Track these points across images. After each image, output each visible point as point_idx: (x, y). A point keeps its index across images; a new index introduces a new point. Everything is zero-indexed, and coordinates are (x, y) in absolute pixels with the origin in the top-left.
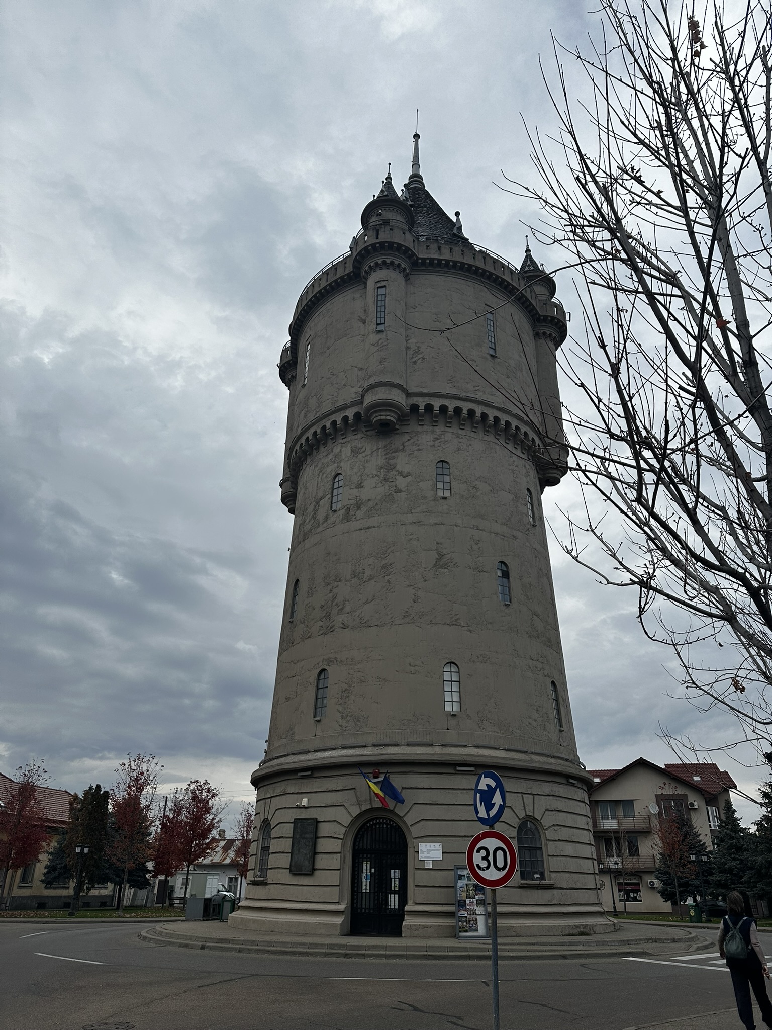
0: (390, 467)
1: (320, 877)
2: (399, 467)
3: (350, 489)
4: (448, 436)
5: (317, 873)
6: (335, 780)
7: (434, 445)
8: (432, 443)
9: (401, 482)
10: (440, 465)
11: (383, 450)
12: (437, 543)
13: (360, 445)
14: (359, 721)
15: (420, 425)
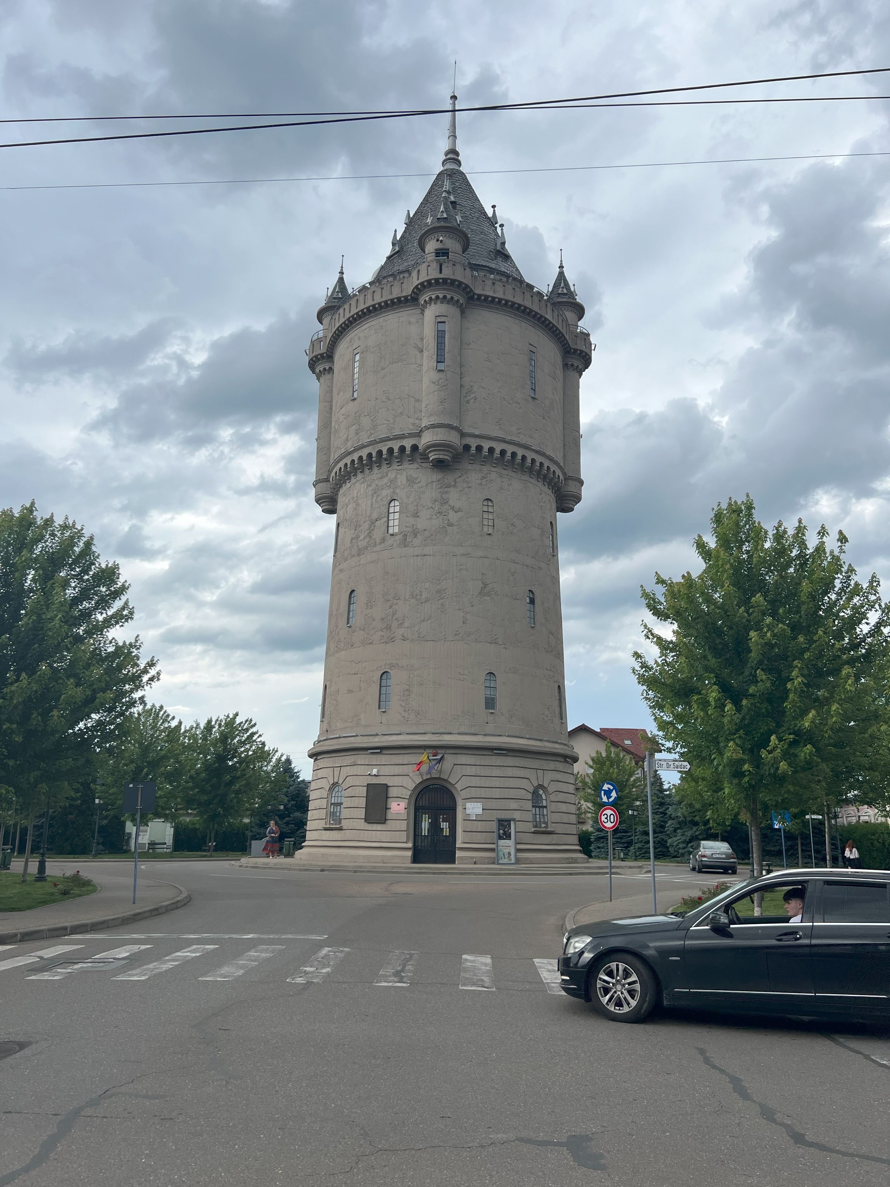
0: (445, 502)
1: (390, 825)
2: (451, 502)
3: (407, 517)
4: (493, 476)
5: (387, 822)
6: (401, 756)
7: (481, 484)
8: (479, 482)
9: (453, 517)
10: (486, 503)
11: (437, 483)
12: (483, 574)
13: (415, 476)
14: (418, 714)
15: (470, 463)
